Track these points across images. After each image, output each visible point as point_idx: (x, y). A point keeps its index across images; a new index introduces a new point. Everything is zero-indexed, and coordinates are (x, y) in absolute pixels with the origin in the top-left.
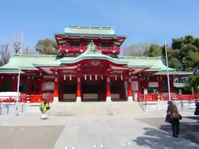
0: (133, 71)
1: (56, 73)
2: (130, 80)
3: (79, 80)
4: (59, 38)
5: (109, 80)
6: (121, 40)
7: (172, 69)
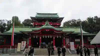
0: (66, 34)
1: (30, 35)
2: (64, 38)
3: (40, 38)
4: (33, 19)
5: (54, 38)
6: (62, 19)
7: (86, 33)
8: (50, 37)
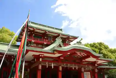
1: (41, 60)
8: (75, 68)
